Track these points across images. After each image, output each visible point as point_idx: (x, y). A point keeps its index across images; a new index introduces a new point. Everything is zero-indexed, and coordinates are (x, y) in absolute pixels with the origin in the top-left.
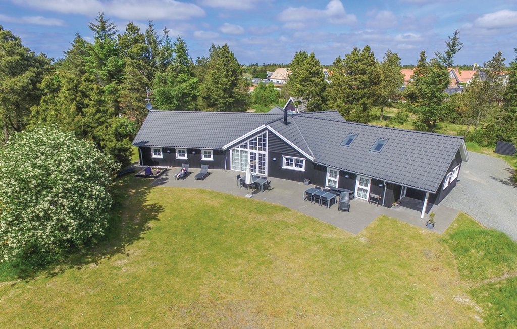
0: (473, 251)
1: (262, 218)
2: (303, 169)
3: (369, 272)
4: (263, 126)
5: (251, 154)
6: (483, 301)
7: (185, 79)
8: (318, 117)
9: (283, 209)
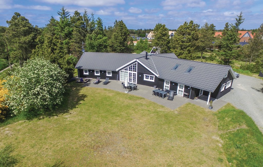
0: (226, 118)
1: (131, 102)
2: (153, 81)
3: (175, 125)
4: (135, 60)
5: (130, 73)
6: (225, 138)
7: (101, 37)
8: (162, 56)
9: (141, 98)
